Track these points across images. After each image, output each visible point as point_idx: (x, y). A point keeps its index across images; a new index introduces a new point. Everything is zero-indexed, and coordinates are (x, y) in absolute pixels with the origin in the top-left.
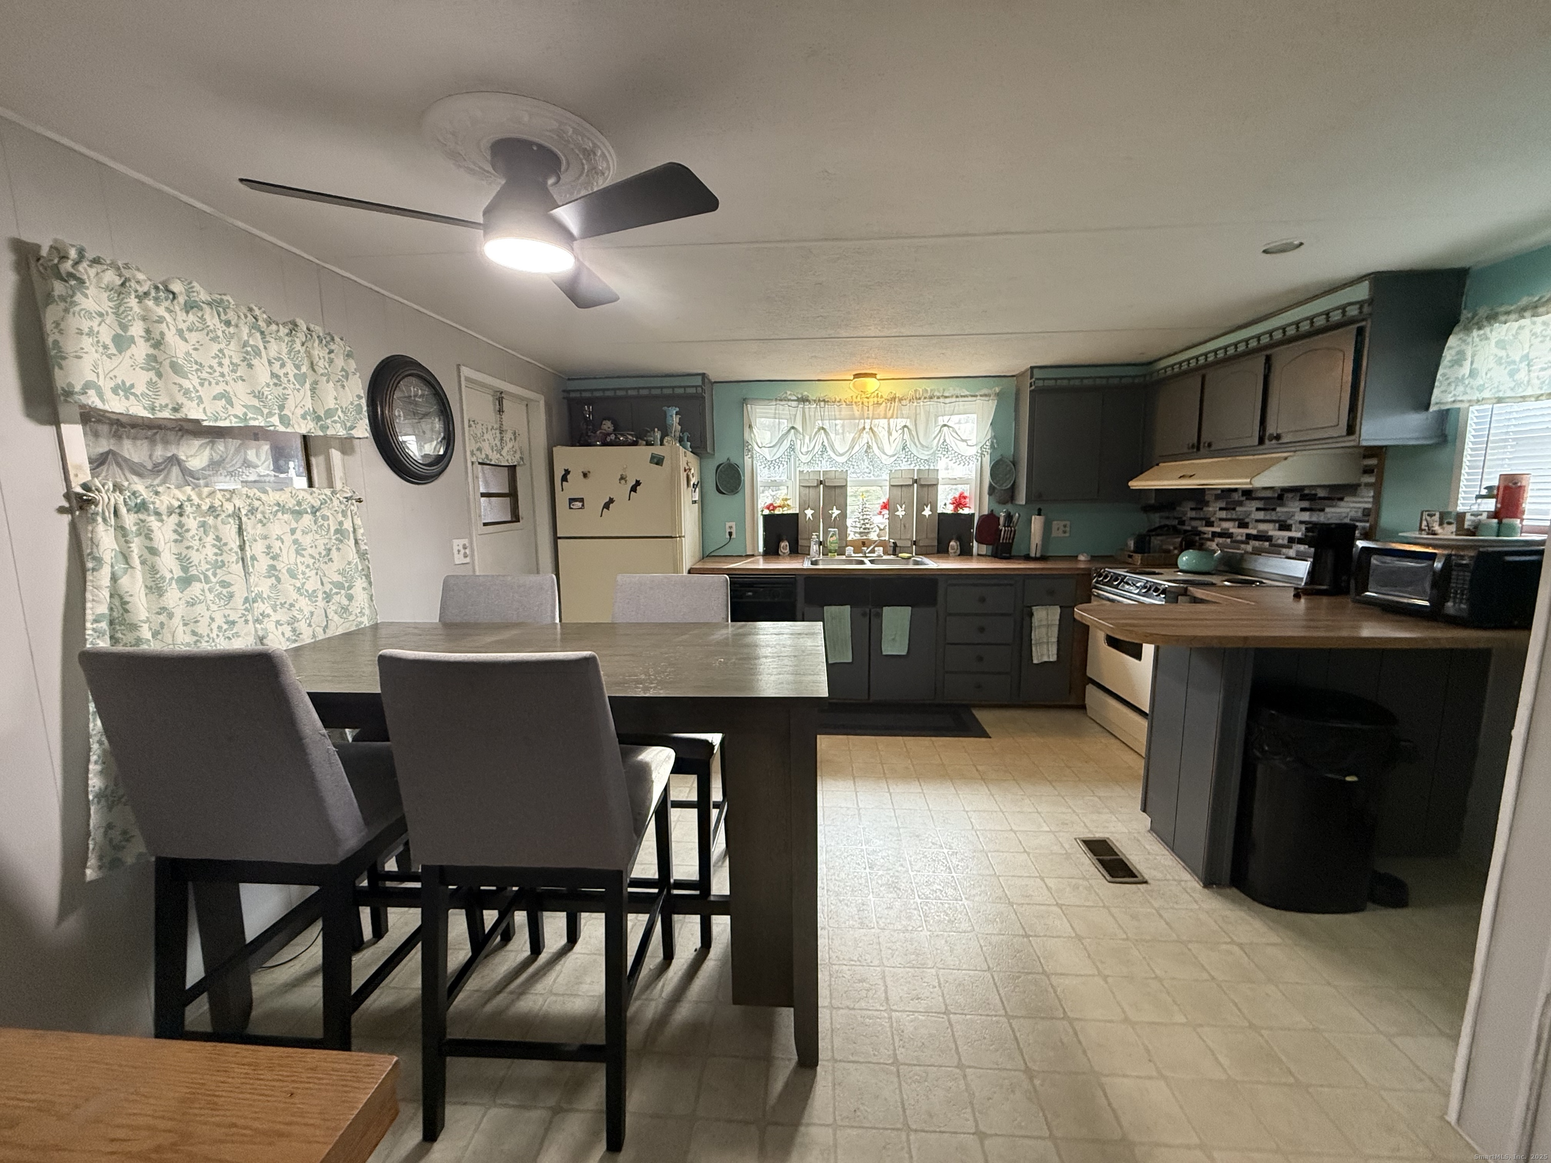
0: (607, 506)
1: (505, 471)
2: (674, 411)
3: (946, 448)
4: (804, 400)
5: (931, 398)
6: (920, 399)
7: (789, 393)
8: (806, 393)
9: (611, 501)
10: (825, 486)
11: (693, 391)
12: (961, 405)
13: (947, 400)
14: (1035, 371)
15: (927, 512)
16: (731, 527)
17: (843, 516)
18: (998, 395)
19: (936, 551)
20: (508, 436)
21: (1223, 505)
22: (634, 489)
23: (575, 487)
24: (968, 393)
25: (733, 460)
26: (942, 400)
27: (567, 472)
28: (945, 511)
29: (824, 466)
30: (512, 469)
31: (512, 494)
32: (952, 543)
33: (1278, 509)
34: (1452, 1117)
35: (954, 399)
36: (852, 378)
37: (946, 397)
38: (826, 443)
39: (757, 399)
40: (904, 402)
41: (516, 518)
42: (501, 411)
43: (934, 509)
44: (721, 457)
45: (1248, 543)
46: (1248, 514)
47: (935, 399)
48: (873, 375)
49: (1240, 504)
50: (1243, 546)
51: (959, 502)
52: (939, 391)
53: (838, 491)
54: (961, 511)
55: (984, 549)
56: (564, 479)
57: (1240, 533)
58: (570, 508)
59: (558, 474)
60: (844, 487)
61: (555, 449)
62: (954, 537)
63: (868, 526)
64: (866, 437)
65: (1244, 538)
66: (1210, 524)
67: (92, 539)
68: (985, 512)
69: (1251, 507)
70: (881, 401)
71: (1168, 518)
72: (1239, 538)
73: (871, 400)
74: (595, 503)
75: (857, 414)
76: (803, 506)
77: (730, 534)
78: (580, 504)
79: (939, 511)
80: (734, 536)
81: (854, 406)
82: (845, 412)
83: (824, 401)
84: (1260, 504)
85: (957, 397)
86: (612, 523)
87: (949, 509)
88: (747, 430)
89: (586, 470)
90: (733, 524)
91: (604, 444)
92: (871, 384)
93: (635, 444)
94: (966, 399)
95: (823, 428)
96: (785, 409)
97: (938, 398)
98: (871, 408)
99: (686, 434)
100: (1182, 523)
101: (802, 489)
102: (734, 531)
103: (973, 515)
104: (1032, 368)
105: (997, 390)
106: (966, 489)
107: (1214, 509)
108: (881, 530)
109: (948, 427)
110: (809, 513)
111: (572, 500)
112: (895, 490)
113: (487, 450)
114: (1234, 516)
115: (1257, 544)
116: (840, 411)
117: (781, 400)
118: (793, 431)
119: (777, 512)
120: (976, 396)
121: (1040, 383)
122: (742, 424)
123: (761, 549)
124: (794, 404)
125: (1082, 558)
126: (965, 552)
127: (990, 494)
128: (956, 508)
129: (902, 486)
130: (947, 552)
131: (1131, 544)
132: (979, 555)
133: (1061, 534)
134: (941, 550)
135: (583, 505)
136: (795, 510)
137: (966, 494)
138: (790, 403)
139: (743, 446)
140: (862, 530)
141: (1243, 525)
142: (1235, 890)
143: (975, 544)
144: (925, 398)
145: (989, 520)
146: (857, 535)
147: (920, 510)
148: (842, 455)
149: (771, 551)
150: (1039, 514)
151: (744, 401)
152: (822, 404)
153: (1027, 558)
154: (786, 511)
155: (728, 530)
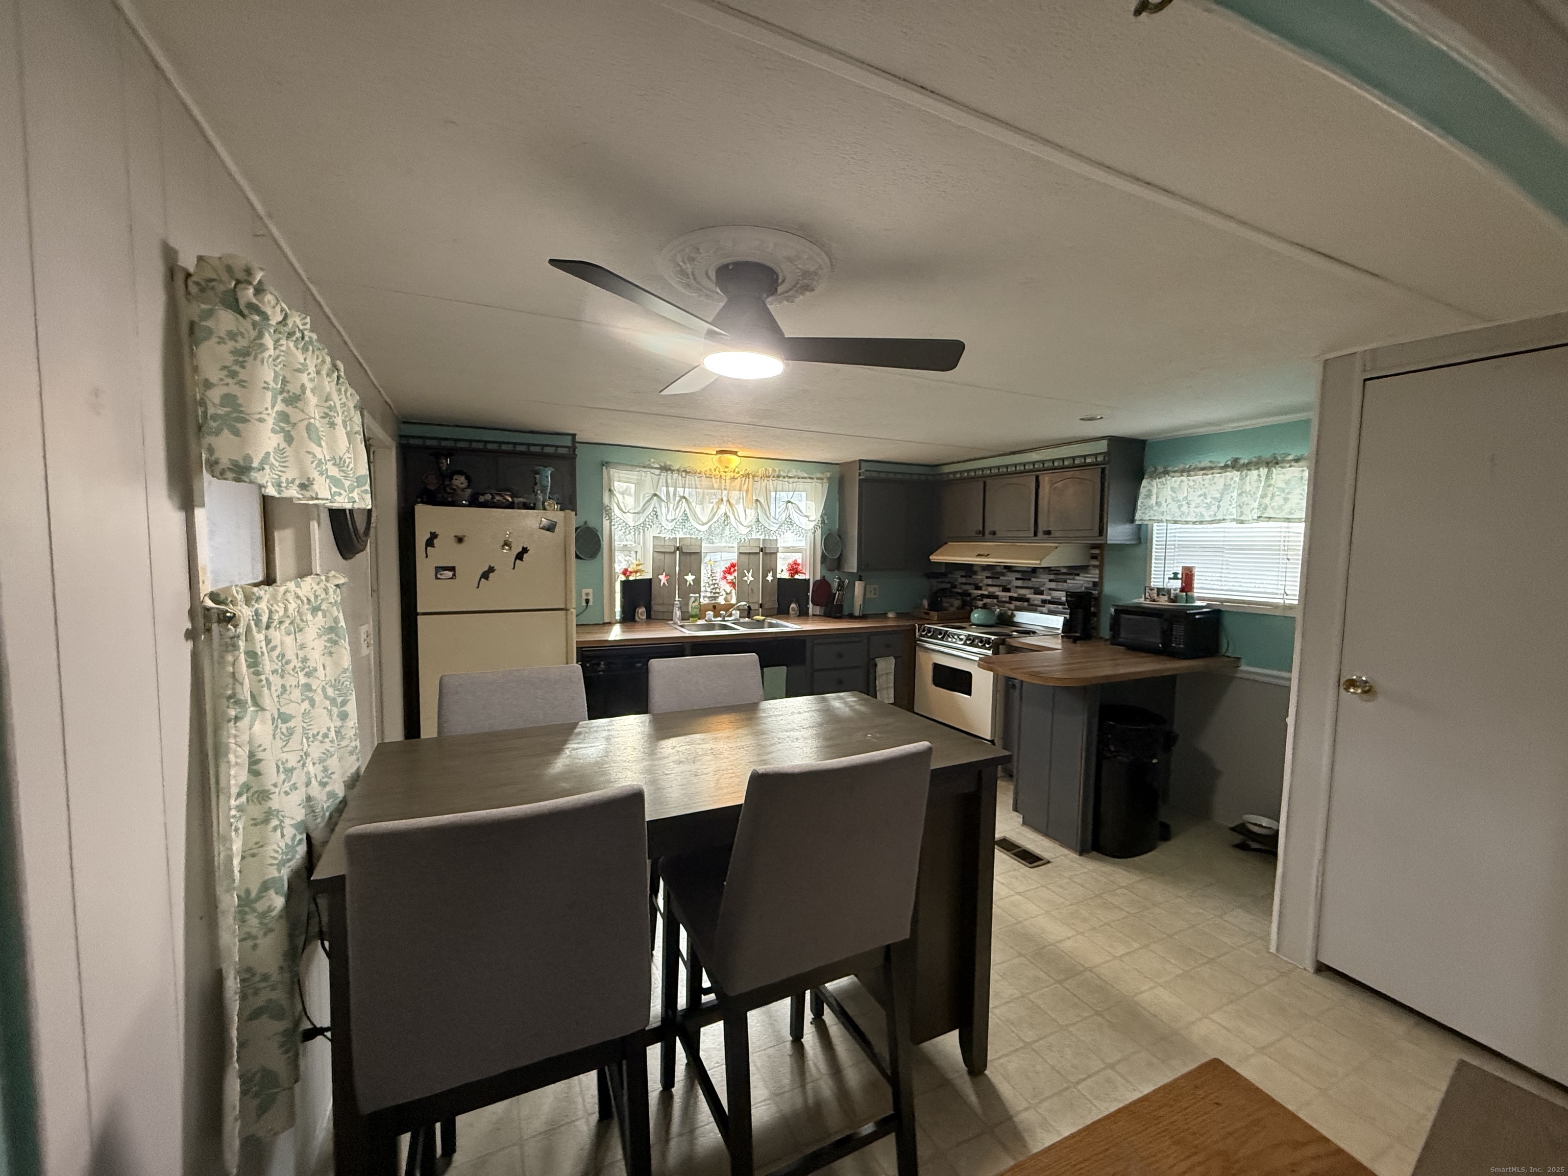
0: (485, 576)
2: (548, 471)
3: (790, 522)
4: (666, 469)
5: (778, 477)
6: (769, 477)
7: (652, 460)
8: (668, 463)
9: (491, 569)
10: (682, 553)
11: (564, 451)
12: (801, 485)
13: (791, 480)
14: (863, 464)
15: (770, 578)
16: (587, 594)
17: (697, 581)
18: (829, 479)
19: (775, 611)
21: (989, 575)
22: (520, 556)
23: (442, 553)
24: (806, 475)
25: (591, 524)
26: (786, 479)
27: (434, 536)
28: (782, 577)
29: (683, 533)
32: (793, 605)
33: (1033, 579)
34: (1273, 949)
35: (796, 480)
36: (715, 453)
37: (790, 477)
38: (688, 511)
39: (619, 465)
40: (756, 479)
43: (774, 575)
44: (578, 520)
45: (1011, 603)
46: (1010, 582)
47: (781, 479)
48: (735, 453)
49: (1003, 574)
50: (1007, 605)
51: (794, 569)
52: (784, 472)
53: (693, 557)
54: (797, 577)
55: (818, 610)
56: (430, 543)
57: (1004, 596)
58: (437, 578)
59: (421, 538)
60: (698, 554)
61: (412, 507)
62: (794, 599)
63: (718, 590)
64: (724, 508)
65: (1007, 599)
66: (980, 588)
67: (233, 673)
68: (818, 578)
69: (1011, 577)
70: (737, 476)
71: (942, 582)
72: (1004, 599)
73: (728, 474)
74: (469, 571)
75: (716, 486)
76: (657, 571)
77: (587, 601)
78: (450, 574)
79: (778, 576)
80: (591, 603)
81: (714, 480)
82: (705, 482)
83: (685, 471)
84: (1019, 575)
85: (799, 478)
86: (493, 595)
87: (786, 575)
88: (606, 495)
89: (460, 534)
90: (590, 591)
92: (734, 461)
93: (512, 506)
94: (805, 480)
95: (684, 497)
96: (648, 477)
97: (784, 477)
98: (728, 481)
100: (955, 587)
101: (656, 554)
102: (591, 598)
103: (809, 580)
104: (860, 460)
105: (828, 474)
106: (798, 557)
107: (981, 577)
108: (727, 594)
109: (792, 503)
110: (663, 578)
111: (439, 569)
112: (743, 557)
114: (999, 584)
115: (1018, 603)
116: (701, 481)
117: (644, 467)
118: (655, 498)
119: (631, 578)
120: (812, 478)
121: (868, 474)
122: (601, 487)
123: (618, 617)
124: (657, 472)
125: (891, 615)
126: (803, 614)
127: (822, 563)
128: (792, 575)
129: (749, 554)
130: (788, 613)
131: (925, 603)
132: (814, 615)
133: (873, 596)
134: (782, 612)
135: (454, 575)
136: (649, 576)
137: (799, 561)
138: (652, 471)
139: (603, 510)
140: (712, 595)
141: (1006, 589)
142: (1095, 853)
143: (811, 605)
144: (774, 477)
145: (822, 585)
146: (706, 599)
147: (765, 575)
148: (704, 524)
149: (628, 618)
150: (860, 580)
151: (605, 464)
152: (684, 474)
153: (851, 617)
154: (639, 577)
155: (584, 597)
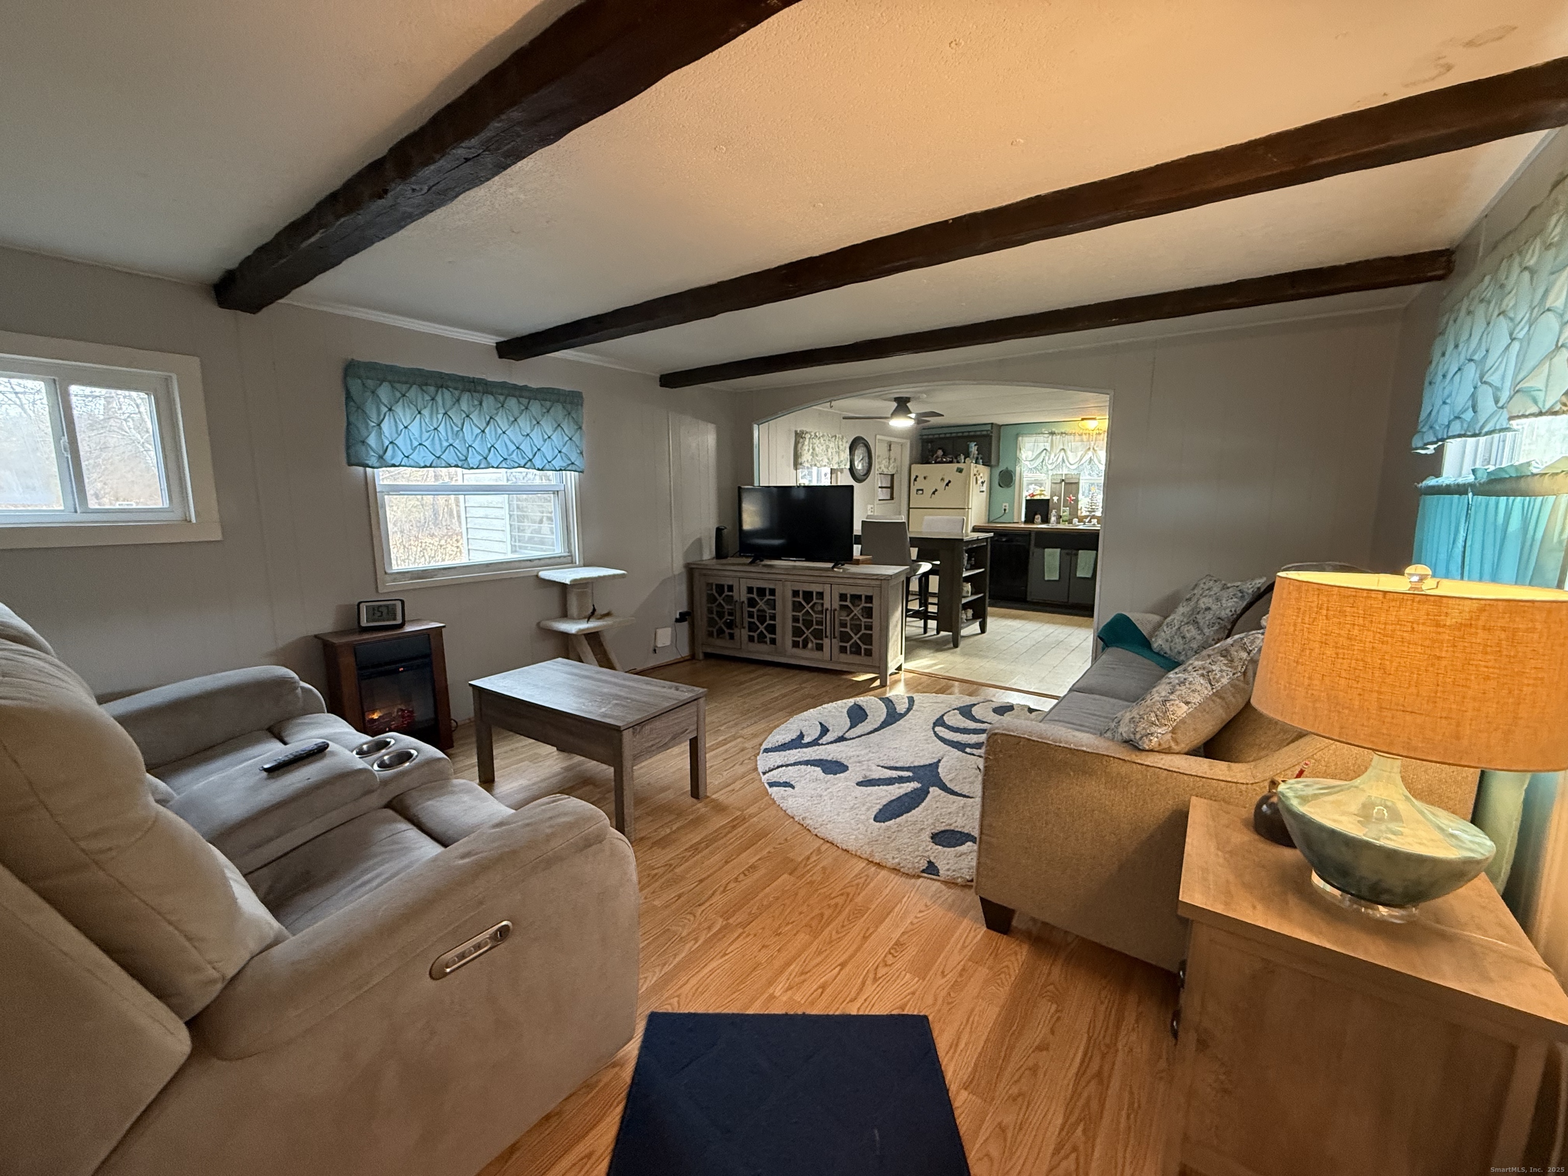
0: (934, 493)
1: (889, 477)
2: (973, 444)
4: (1052, 433)
7: (1043, 429)
8: (1053, 429)
9: (936, 490)
10: (1066, 484)
11: (985, 433)
16: (1006, 506)
17: (1076, 501)
20: (891, 461)
22: (947, 485)
23: (920, 484)
25: (1009, 468)
27: (917, 477)
29: (1065, 471)
30: (892, 476)
31: (891, 487)
36: (1081, 420)
38: (1064, 458)
39: (1023, 434)
41: (892, 498)
42: (890, 450)
44: (1002, 467)
53: (1073, 485)
56: (915, 480)
58: (917, 494)
59: (913, 478)
60: (1077, 483)
61: (913, 466)
63: (1094, 507)
64: (1090, 453)
74: (929, 492)
76: (1053, 494)
77: (1005, 509)
78: (921, 492)
80: (1007, 511)
81: (1084, 436)
83: (1064, 433)
86: (936, 501)
88: (1018, 451)
89: (926, 476)
90: (1007, 504)
91: (936, 463)
93: (951, 462)
95: (1063, 449)
96: (1041, 438)
99: (980, 456)
101: (1051, 484)
102: (1007, 508)
110: (1055, 499)
111: (918, 490)
113: (883, 466)
116: (1073, 439)
117: (1038, 434)
118: (1045, 451)
119: (1035, 498)
122: (1016, 447)
123: (1023, 519)
124: (1046, 436)
135: (923, 493)
136: (1047, 497)
138: (1044, 435)
139: (1016, 460)
140: (1086, 509)
148: (1074, 465)
149: (1030, 519)
151: (1017, 435)
152: (1063, 435)
154: (1043, 497)
155: (1004, 507)
